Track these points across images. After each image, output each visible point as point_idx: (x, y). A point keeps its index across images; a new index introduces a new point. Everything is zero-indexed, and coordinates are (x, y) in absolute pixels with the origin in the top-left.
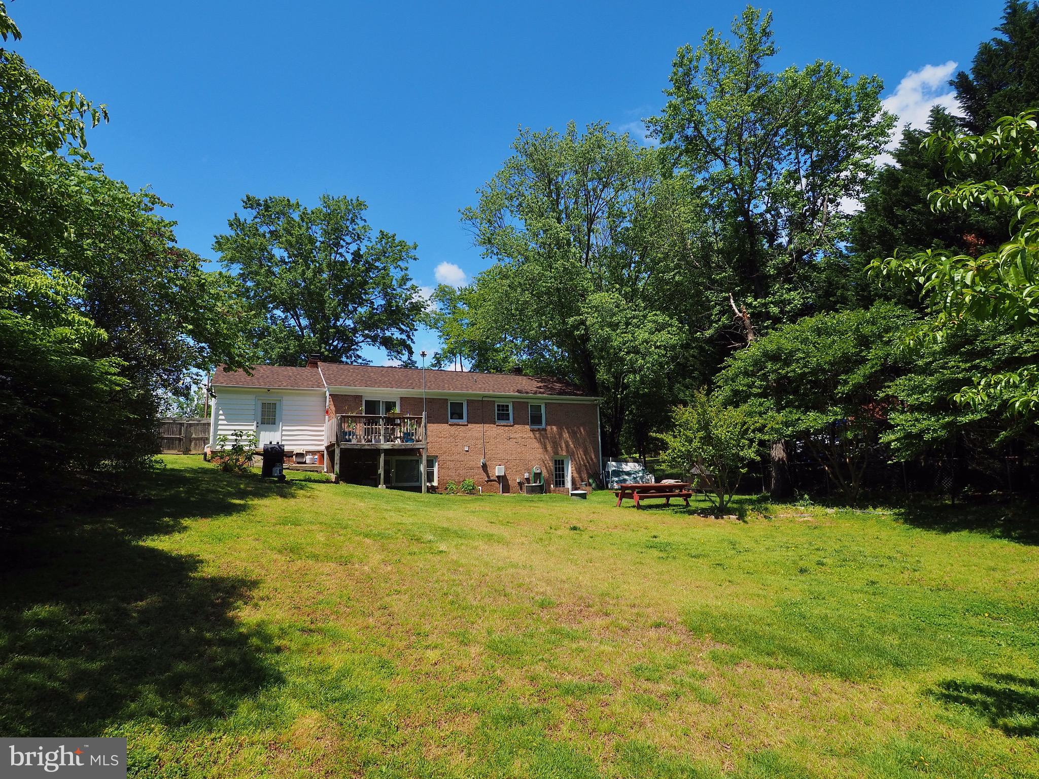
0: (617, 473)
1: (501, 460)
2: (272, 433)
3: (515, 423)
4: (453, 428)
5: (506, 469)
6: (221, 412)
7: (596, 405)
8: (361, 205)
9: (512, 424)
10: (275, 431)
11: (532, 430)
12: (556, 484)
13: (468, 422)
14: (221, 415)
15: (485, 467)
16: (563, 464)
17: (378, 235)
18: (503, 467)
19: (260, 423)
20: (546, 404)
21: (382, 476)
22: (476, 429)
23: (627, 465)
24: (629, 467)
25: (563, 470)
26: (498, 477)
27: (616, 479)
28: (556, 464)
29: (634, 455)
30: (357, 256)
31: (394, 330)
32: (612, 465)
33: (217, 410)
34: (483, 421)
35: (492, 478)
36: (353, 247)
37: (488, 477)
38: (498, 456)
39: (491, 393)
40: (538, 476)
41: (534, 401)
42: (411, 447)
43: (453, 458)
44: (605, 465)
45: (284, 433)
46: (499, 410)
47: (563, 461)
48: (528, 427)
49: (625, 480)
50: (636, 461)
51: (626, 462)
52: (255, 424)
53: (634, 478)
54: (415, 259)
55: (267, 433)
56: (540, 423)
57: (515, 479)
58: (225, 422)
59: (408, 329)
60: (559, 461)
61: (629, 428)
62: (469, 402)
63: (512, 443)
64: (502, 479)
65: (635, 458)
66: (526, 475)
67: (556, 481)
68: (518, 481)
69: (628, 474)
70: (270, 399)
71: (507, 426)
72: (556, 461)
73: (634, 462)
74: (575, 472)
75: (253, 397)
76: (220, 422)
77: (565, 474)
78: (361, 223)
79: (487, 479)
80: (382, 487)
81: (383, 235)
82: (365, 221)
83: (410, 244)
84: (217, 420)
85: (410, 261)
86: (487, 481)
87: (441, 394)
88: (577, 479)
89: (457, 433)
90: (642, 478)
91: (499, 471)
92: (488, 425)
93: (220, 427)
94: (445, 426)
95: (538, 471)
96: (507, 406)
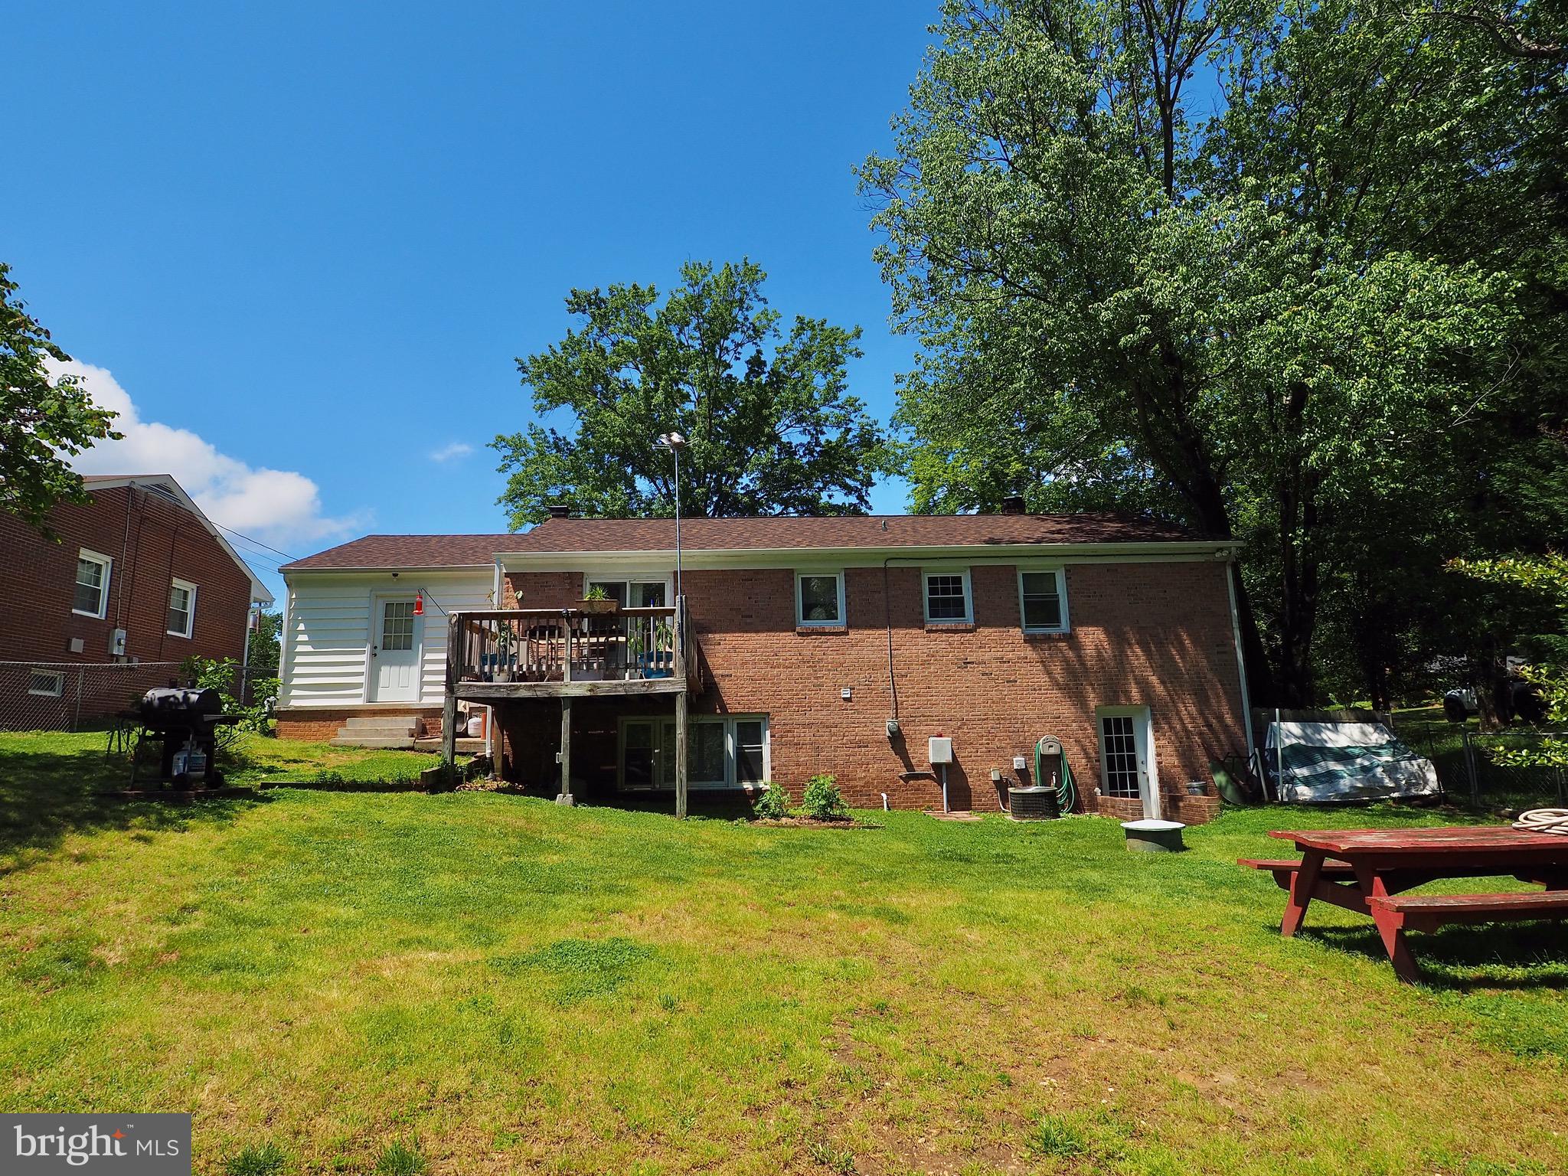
0: (1304, 754)
1: (942, 721)
2: (404, 669)
3: (980, 623)
4: (809, 642)
5: (958, 744)
6: (302, 627)
7: (1223, 564)
8: (753, 273)
9: (971, 624)
10: (410, 663)
11: (1030, 640)
12: (1113, 785)
13: (850, 626)
14: (302, 632)
15: (897, 740)
16: (1130, 730)
17: (795, 325)
18: (947, 740)
19: (380, 646)
20: (1069, 570)
21: (566, 771)
22: (872, 643)
23: (1336, 730)
24: (1347, 735)
25: (1131, 746)
26: (936, 766)
27: (1302, 772)
28: (1108, 730)
29: (1358, 704)
30: (756, 364)
31: (834, 489)
32: (1290, 732)
33: (294, 622)
34: (889, 621)
35: (918, 771)
36: (748, 351)
37: (909, 766)
38: (935, 711)
39: (910, 546)
40: (1051, 764)
41: (1032, 562)
42: (643, 690)
43: (810, 717)
44: (1261, 733)
45: (427, 667)
46: (932, 591)
47: (1129, 722)
48: (1017, 633)
49: (1332, 777)
50: (1363, 717)
51: (1335, 721)
52: (368, 649)
53: (1365, 769)
54: (858, 355)
55: (395, 669)
56: (1054, 619)
57: (983, 773)
58: (309, 648)
59: (858, 485)
60: (1118, 721)
61: (1338, 630)
62: (851, 575)
63: (972, 676)
64: (950, 774)
65: (1361, 709)
66: (1018, 762)
67: (1112, 778)
68: (994, 776)
69: (1344, 756)
70: (402, 595)
71: (956, 631)
72: (1107, 722)
73: (1359, 720)
74: (1170, 749)
75: (364, 592)
76: (300, 648)
77: (1139, 758)
78: (758, 307)
79: (904, 772)
80: (565, 799)
81: (802, 325)
82: (765, 301)
83: (850, 331)
84: (292, 643)
85: (850, 359)
86: (907, 779)
87: (775, 557)
88: (1178, 772)
89: (818, 653)
90: (1391, 770)
91: (937, 750)
92: (903, 632)
93: (299, 659)
94: (787, 638)
95: (1052, 751)
96: (957, 580)
